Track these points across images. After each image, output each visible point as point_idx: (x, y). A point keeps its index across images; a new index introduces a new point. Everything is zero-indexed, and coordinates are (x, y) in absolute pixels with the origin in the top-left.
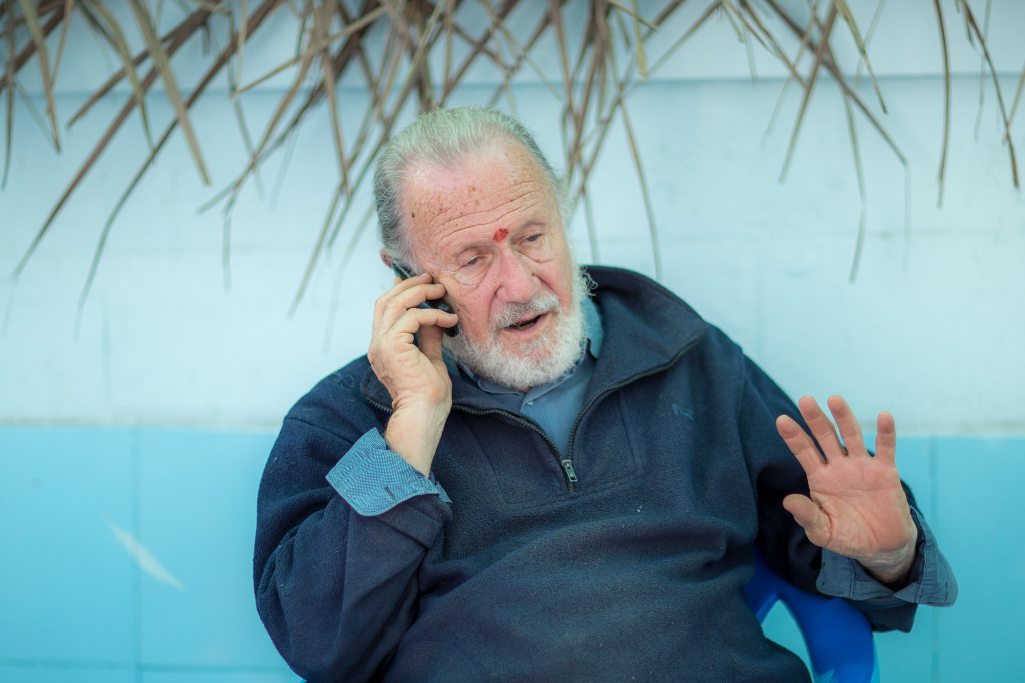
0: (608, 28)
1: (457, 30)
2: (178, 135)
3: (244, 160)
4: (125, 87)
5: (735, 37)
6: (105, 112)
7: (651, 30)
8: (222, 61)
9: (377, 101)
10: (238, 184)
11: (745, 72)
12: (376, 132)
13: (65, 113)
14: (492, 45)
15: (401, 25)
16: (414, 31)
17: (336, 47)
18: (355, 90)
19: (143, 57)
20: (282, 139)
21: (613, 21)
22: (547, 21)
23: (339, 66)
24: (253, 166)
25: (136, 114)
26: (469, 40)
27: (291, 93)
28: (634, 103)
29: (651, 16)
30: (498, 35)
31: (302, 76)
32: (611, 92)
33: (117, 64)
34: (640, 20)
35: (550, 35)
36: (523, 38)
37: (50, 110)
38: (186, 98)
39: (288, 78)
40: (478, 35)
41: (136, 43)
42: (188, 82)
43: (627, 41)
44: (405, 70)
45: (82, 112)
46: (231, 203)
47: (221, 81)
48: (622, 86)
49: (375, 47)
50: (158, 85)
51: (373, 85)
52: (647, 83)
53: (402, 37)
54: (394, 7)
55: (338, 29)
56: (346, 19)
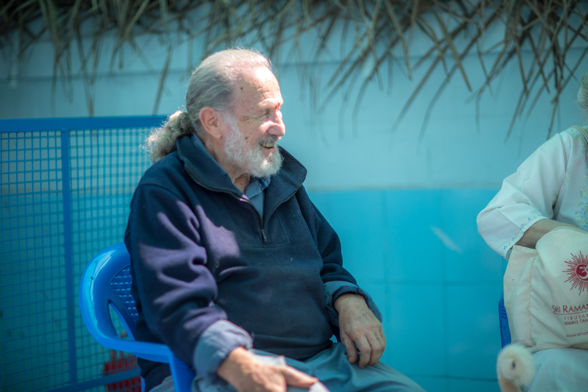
1: (569, 27)
2: (458, 71)
8: (474, 41)
9: (537, 56)
10: (481, 90)
12: (537, 69)
14: (583, 32)
15: (546, 25)
16: (551, 28)
17: (519, 34)
18: (527, 52)
19: (443, 41)
23: (521, 41)
24: (488, 83)
26: (573, 30)
27: (502, 54)
30: (585, 27)
31: (506, 47)
33: (432, 45)
39: (500, 49)
41: (440, 36)
42: (461, 50)
44: (548, 44)
45: (418, 64)
47: (474, 49)
49: (535, 35)
50: (449, 52)
51: (535, 50)
53: (547, 30)
54: (543, 18)
55: (520, 28)
56: (523, 24)
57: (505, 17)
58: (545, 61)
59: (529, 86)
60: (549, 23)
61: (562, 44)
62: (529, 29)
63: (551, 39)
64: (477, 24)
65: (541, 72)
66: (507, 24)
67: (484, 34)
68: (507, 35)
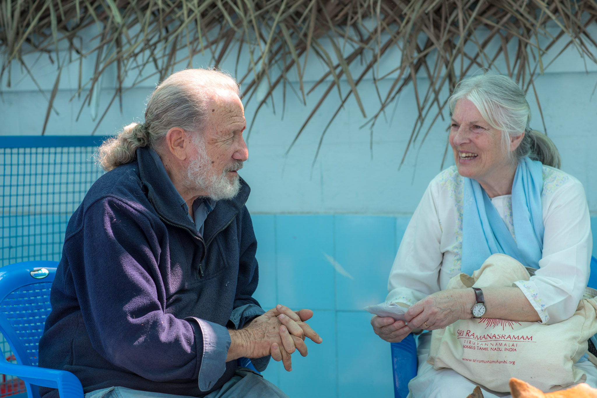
0: (526, 52)
1: (465, 55)
2: (352, 96)
3: (379, 106)
4: (331, 78)
5: (579, 56)
6: (322, 89)
7: (544, 53)
8: (369, 67)
9: (432, 84)
10: (376, 117)
11: (584, 70)
12: (432, 96)
13: (306, 89)
14: (479, 60)
15: (442, 53)
16: (448, 55)
17: (415, 61)
18: (422, 79)
19: (338, 66)
20: (393, 98)
21: (528, 49)
22: (501, 49)
23: (417, 68)
24: (383, 109)
25: (335, 88)
26: (469, 58)
27: (397, 80)
28: (537, 82)
29: (544, 48)
30: (482, 55)
31: (402, 73)
32: (528, 78)
33: (327, 69)
34: (540, 49)
35: (502, 55)
36: (491, 57)
37: (301, 89)
38: (355, 82)
39: (396, 75)
40: (473, 56)
41: (335, 61)
42: (356, 76)
43: (535, 58)
44: (444, 71)
45: (313, 89)
46: (373, 125)
47: (369, 75)
48: (532, 75)
49: (431, 62)
50: (344, 77)
51: (430, 77)
52: (542, 74)
53: (442, 57)
54: (439, 46)
55: (416, 55)
56: (419, 51)
57: (401, 44)
58: (440, 89)
59: (424, 113)
60: (446, 50)
61: (457, 72)
62: (425, 56)
63: (447, 67)
64: (373, 50)
65: (436, 99)
66: (403, 51)
67: (379, 60)
68: (402, 62)
